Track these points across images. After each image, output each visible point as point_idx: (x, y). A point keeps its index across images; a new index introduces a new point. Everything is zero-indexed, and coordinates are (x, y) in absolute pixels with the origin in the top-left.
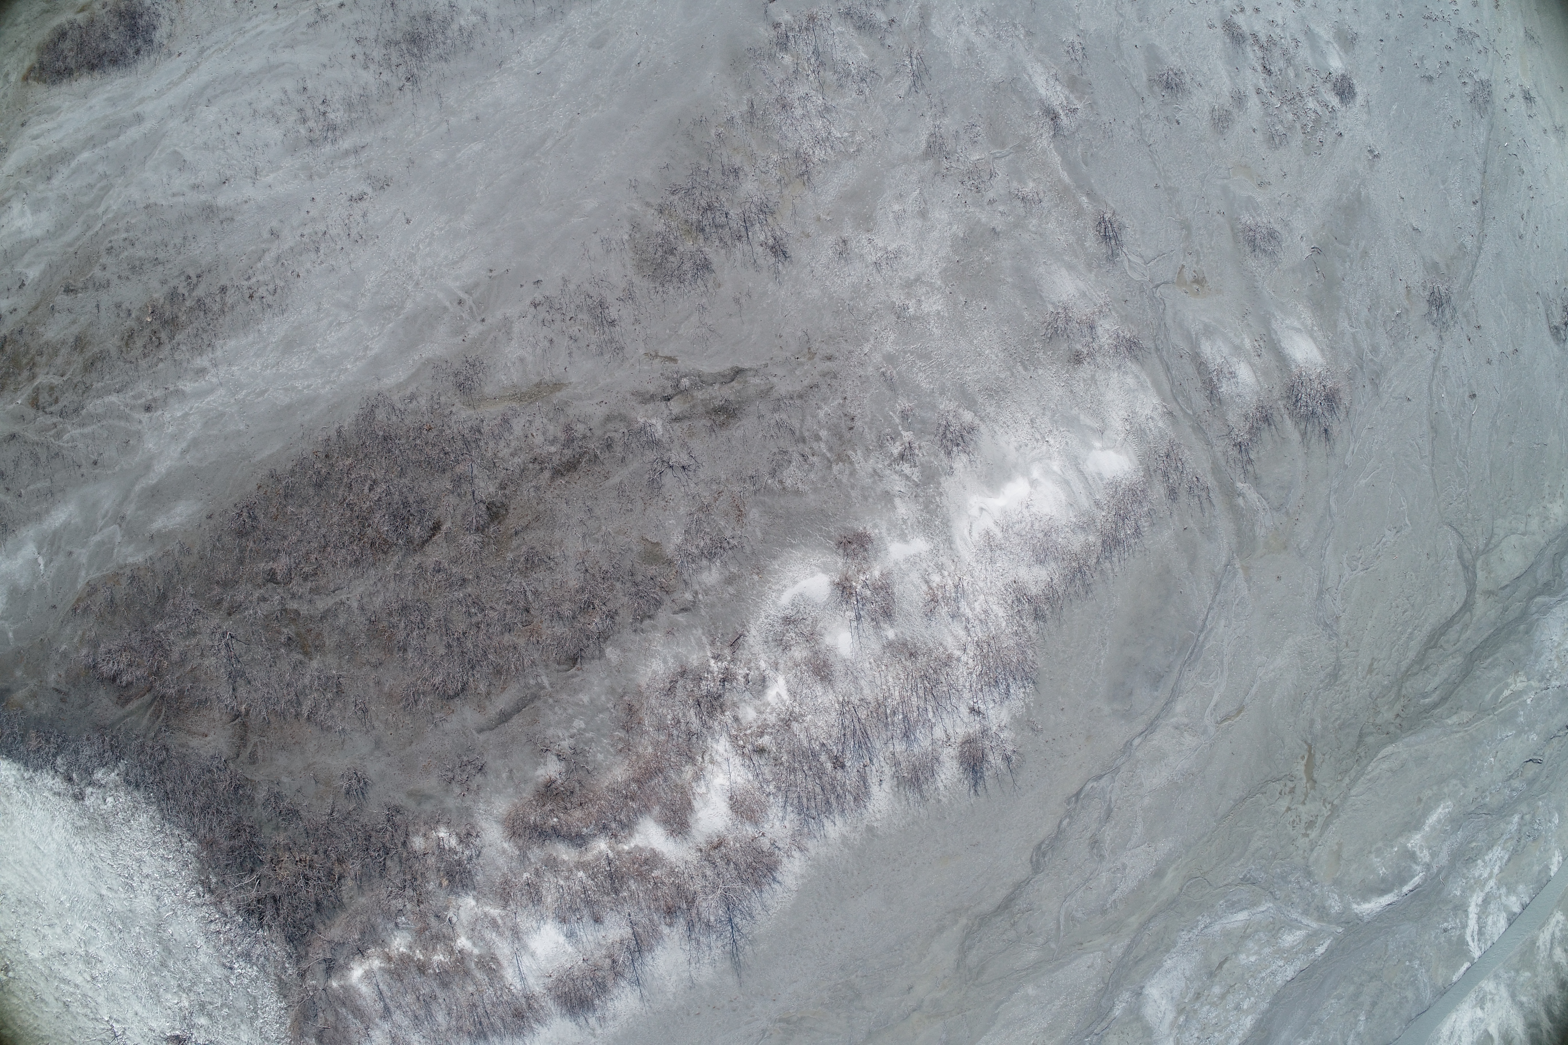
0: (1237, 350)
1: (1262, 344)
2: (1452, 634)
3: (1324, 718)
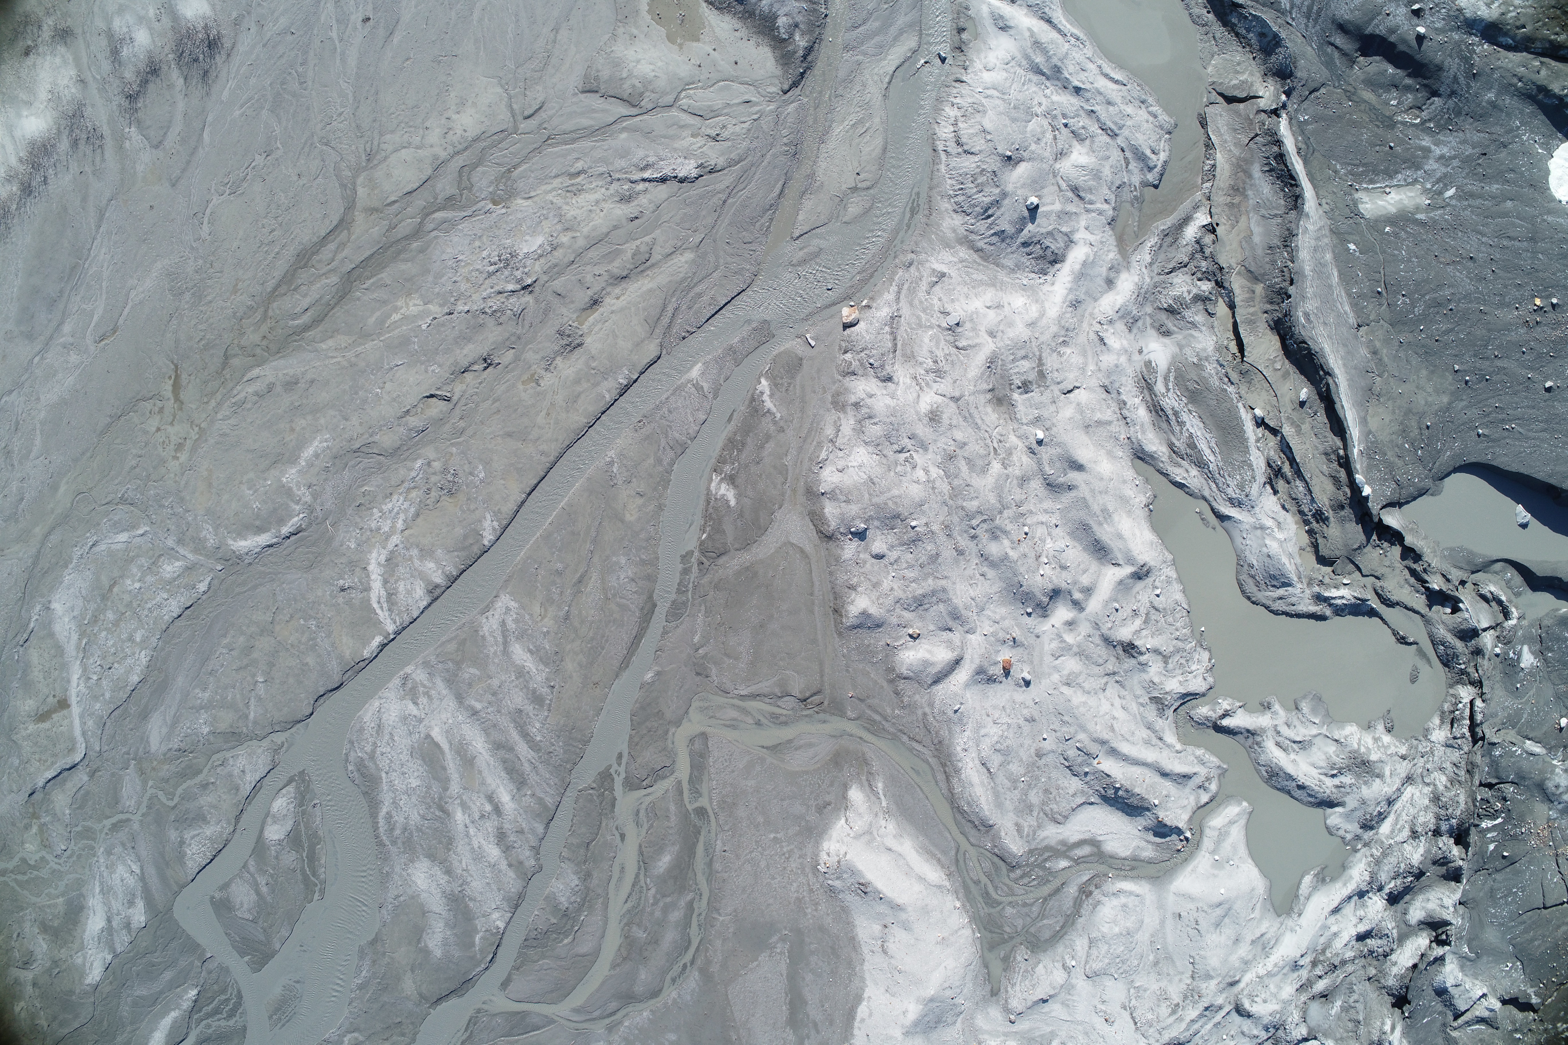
0: (142, 19)
1: (163, 10)
2: (326, 253)
3: (190, 339)
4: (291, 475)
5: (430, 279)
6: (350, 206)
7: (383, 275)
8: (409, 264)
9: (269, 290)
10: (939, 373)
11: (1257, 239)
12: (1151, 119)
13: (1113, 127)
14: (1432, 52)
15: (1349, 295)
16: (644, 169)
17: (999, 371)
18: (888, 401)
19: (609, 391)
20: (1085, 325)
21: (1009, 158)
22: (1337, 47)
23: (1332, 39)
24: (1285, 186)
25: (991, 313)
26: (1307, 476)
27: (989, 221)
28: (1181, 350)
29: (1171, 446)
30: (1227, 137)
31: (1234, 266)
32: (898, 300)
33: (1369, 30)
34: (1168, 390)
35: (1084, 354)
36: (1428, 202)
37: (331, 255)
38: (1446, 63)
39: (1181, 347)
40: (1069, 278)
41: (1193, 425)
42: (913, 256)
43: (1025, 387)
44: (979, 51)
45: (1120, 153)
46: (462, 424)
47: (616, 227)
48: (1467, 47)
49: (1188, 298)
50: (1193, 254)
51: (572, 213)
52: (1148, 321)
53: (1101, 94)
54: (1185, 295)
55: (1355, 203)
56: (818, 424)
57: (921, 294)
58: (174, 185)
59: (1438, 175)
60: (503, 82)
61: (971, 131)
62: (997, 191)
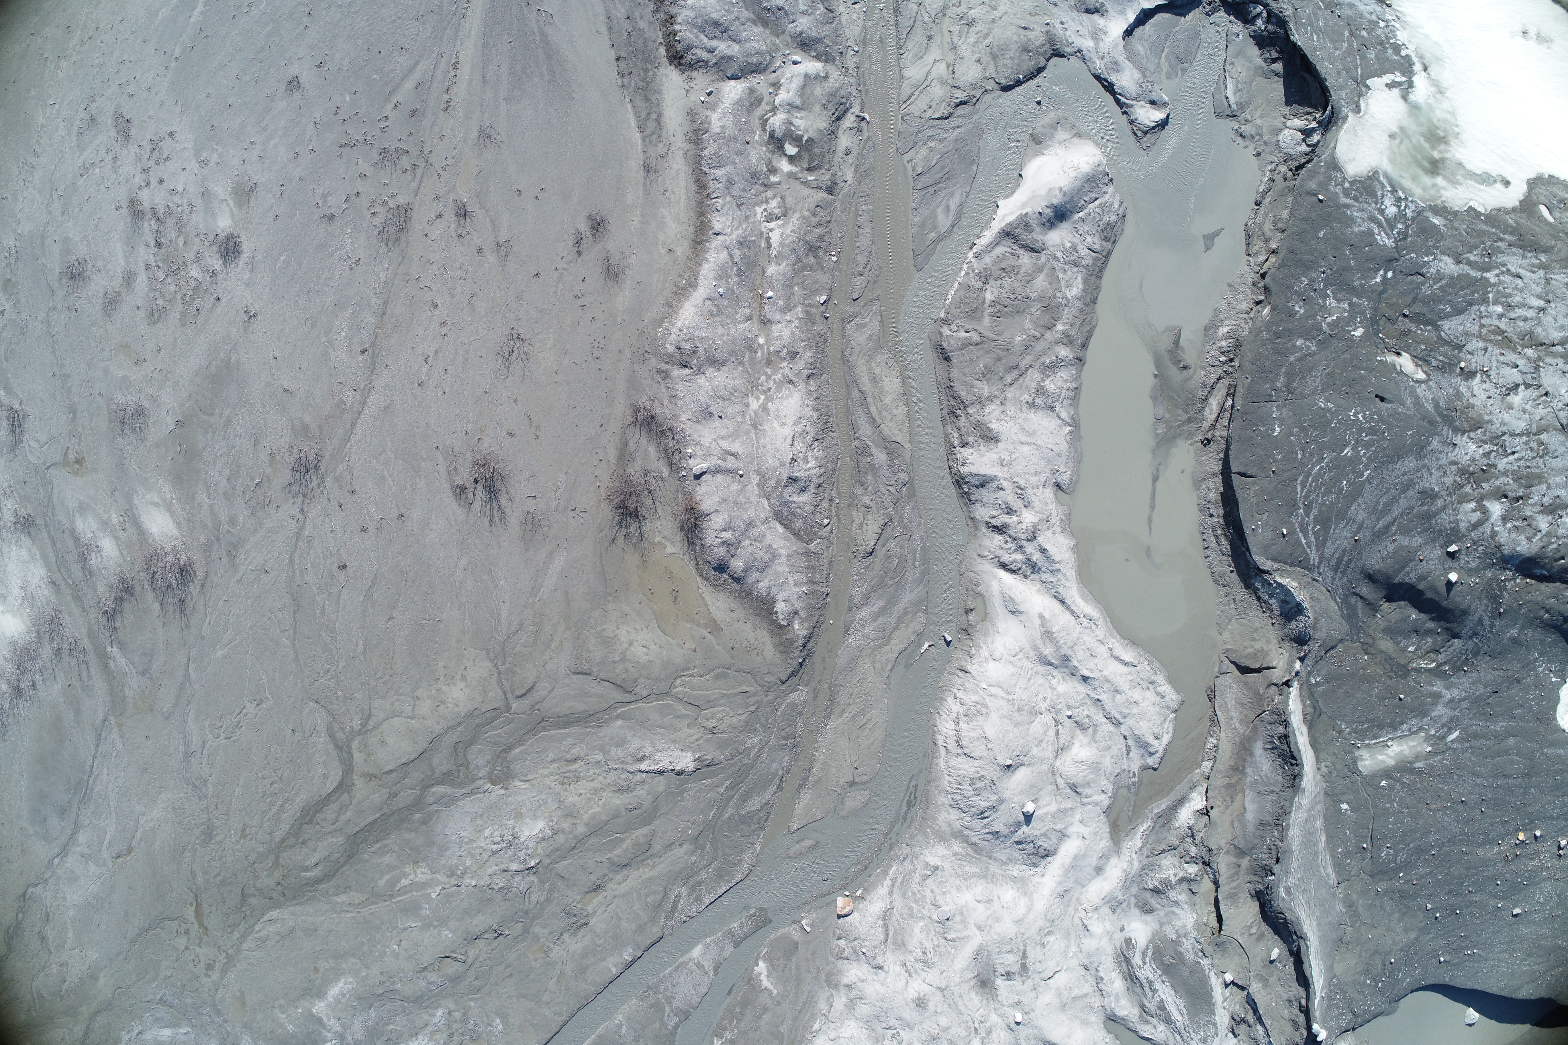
0: (105, 525)
1: (126, 518)
2: (330, 812)
3: (205, 873)
4: (319, 1007)
5: (435, 850)
6: (348, 770)
7: (388, 841)
8: (413, 834)
9: (277, 840)
10: (927, 964)
11: (1250, 816)
12: (1158, 699)
13: (1118, 716)
14: (1460, 599)
15: (1333, 856)
16: (641, 760)
17: (984, 959)
18: (878, 986)
19: (615, 966)
20: (1071, 909)
21: (1009, 766)
22: (1361, 597)
23: (1358, 590)
24: (1286, 763)
25: (981, 907)
26: (1268, 1022)
27: (985, 821)
28: (1161, 927)
29: (1142, 1007)
30: (1234, 714)
31: (1223, 845)
32: (891, 893)
33: (1398, 579)
34: (1145, 963)
35: (1067, 936)
36: (1430, 749)
37: (334, 815)
38: (1473, 607)
39: (1162, 925)
40: (1059, 872)
41: (1166, 993)
42: (908, 849)
43: (1008, 975)
44: (986, 634)
45: (1122, 741)
46: (478, 983)
47: (615, 817)
48: (1498, 585)
49: (1174, 880)
50: (1184, 838)
51: (571, 799)
52: (1133, 900)
53: (1108, 681)
54: (1172, 878)
55: (1355, 761)
56: (812, 998)
57: (914, 886)
58: (166, 719)
59: (1445, 719)
60: (492, 655)
61: (972, 734)
62: (995, 798)
